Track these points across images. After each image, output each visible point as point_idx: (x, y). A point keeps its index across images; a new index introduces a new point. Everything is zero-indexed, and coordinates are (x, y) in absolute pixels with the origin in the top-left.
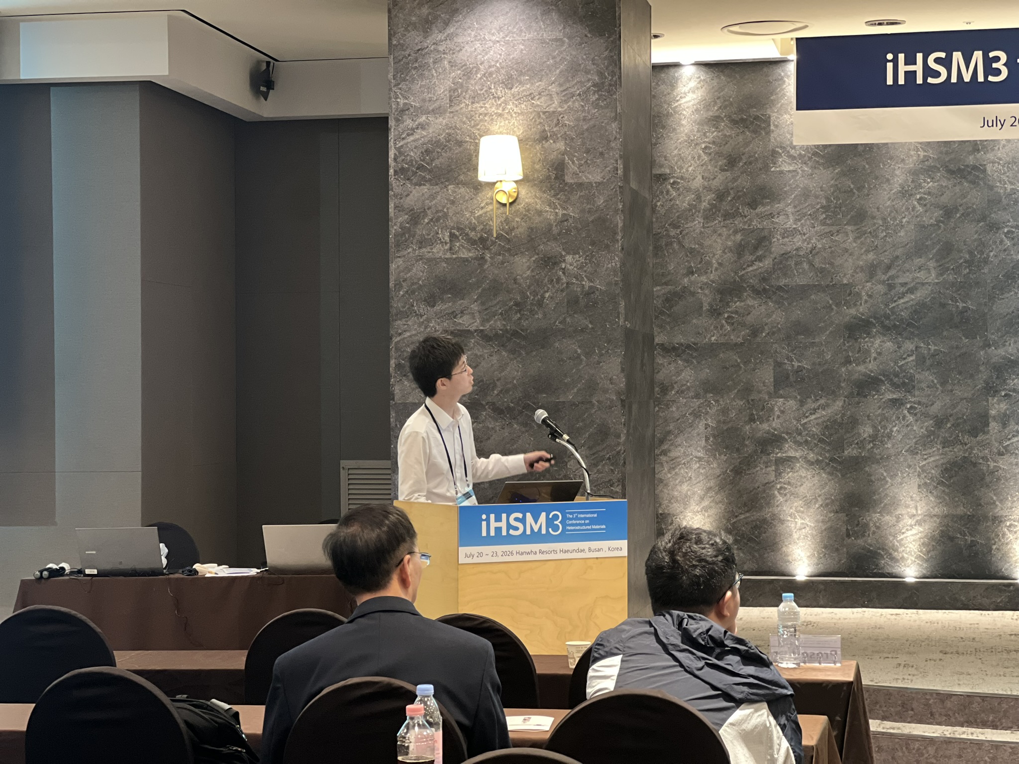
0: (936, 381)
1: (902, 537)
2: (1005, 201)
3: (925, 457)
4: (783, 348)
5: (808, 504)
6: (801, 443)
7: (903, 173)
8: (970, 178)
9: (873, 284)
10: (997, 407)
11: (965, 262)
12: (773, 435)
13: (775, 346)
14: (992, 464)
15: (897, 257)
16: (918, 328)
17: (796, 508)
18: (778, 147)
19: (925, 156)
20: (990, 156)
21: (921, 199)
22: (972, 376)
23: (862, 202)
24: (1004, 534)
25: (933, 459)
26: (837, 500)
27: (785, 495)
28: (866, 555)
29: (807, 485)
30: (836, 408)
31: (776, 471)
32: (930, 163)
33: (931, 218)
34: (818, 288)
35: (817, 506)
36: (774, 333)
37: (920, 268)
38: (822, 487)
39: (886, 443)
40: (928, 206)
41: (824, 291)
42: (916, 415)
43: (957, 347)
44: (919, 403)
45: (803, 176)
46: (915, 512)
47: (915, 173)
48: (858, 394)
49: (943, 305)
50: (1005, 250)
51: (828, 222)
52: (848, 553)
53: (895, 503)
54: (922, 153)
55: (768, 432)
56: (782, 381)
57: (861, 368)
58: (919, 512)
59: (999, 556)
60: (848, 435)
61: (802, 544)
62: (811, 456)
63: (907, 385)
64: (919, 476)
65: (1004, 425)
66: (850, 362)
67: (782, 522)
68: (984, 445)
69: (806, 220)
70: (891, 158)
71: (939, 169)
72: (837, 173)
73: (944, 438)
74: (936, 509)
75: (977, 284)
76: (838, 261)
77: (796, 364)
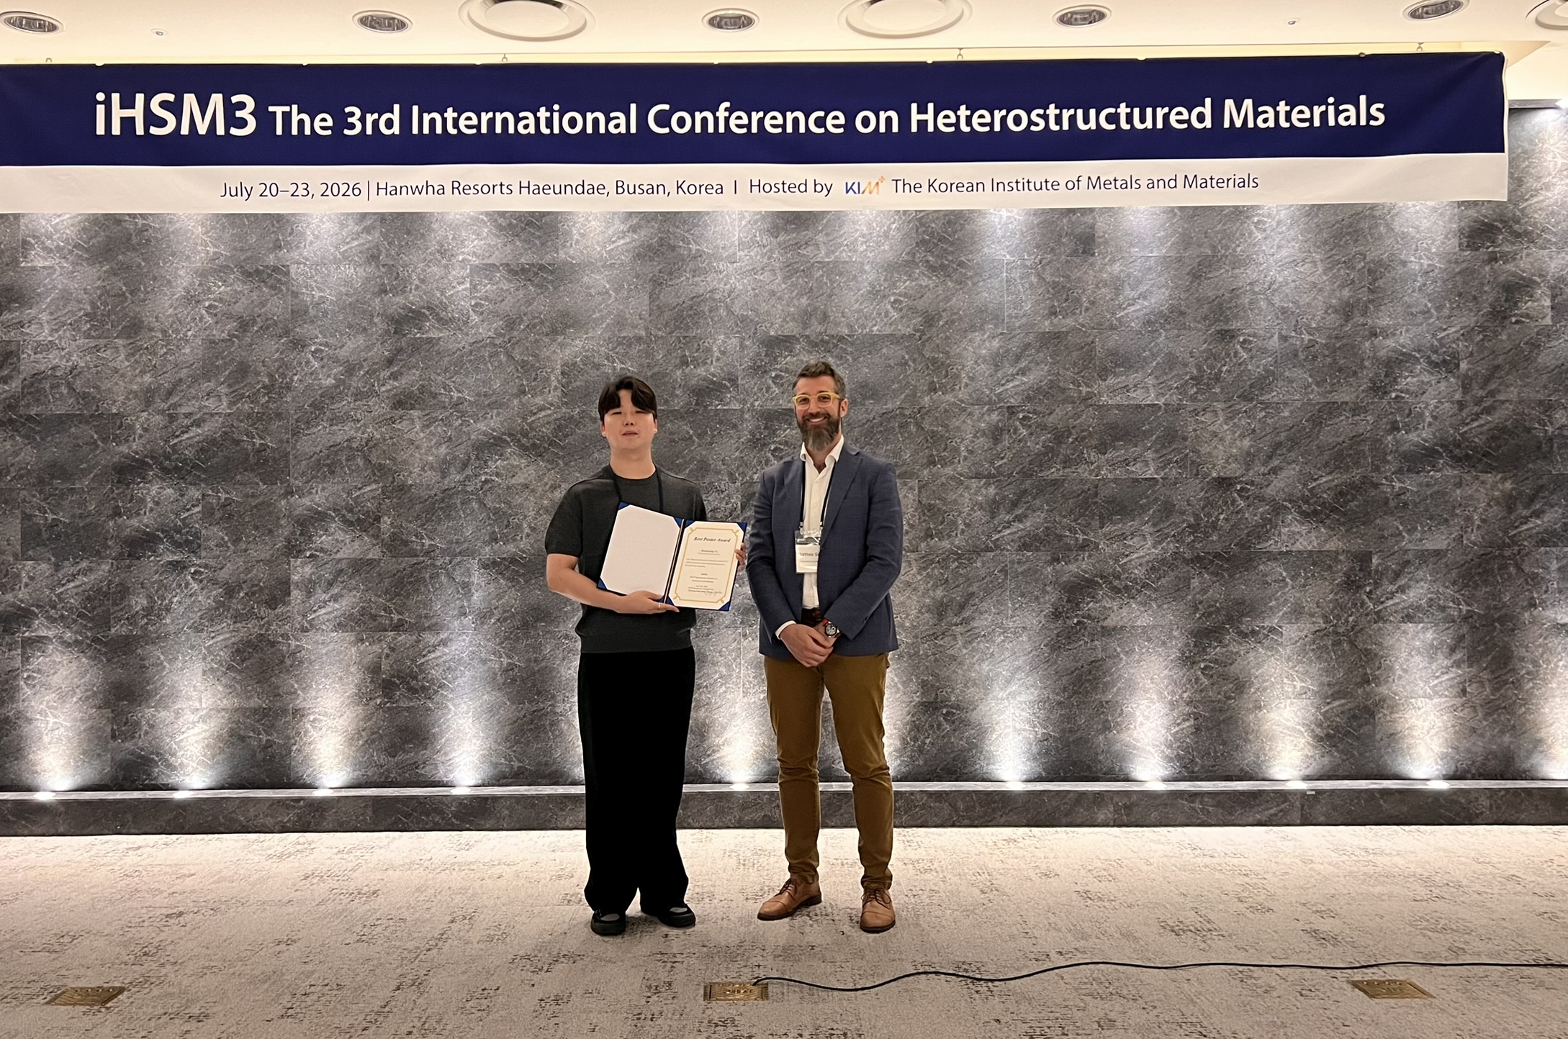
0: (226, 538)
1: (182, 737)
2: (312, 312)
3: (213, 635)
4: (34, 496)
5: (63, 698)
6: (55, 619)
7: (188, 273)
8: (270, 282)
9: (149, 414)
10: (301, 571)
11: (264, 387)
12: (19, 608)
13: (25, 492)
14: (293, 643)
15: (181, 380)
16: (205, 471)
17: (48, 702)
18: (29, 236)
19: (215, 253)
20: (295, 255)
21: (210, 306)
22: (271, 531)
23: (137, 309)
24: (306, 732)
25: (221, 637)
26: (100, 692)
27: (34, 686)
28: (135, 762)
29: (63, 672)
30: (101, 573)
31: (23, 654)
32: (221, 261)
33: (223, 332)
34: (81, 419)
35: (75, 699)
36: (21, 477)
37: (208, 395)
38: (82, 675)
39: (164, 618)
40: (219, 315)
41: (87, 423)
42: (201, 581)
43: (253, 496)
44: (206, 566)
45: (61, 275)
46: (197, 704)
47: (203, 274)
48: (129, 555)
49: (237, 442)
50: (311, 374)
51: (93, 334)
52: (112, 759)
53: (174, 695)
54: (211, 250)
55: (13, 605)
56: (33, 539)
57: (134, 522)
58: (204, 706)
59: (300, 758)
60: (116, 608)
61: (53, 750)
62: (68, 635)
63: (191, 544)
64: (204, 659)
65: (309, 594)
66: (120, 515)
67: (29, 721)
68: (285, 619)
69: (65, 331)
70: (173, 254)
71: (232, 270)
72: (105, 272)
73: (237, 610)
74: (225, 701)
75: (279, 415)
76: (106, 385)
77: (50, 517)
